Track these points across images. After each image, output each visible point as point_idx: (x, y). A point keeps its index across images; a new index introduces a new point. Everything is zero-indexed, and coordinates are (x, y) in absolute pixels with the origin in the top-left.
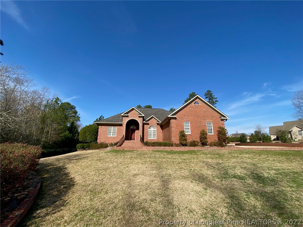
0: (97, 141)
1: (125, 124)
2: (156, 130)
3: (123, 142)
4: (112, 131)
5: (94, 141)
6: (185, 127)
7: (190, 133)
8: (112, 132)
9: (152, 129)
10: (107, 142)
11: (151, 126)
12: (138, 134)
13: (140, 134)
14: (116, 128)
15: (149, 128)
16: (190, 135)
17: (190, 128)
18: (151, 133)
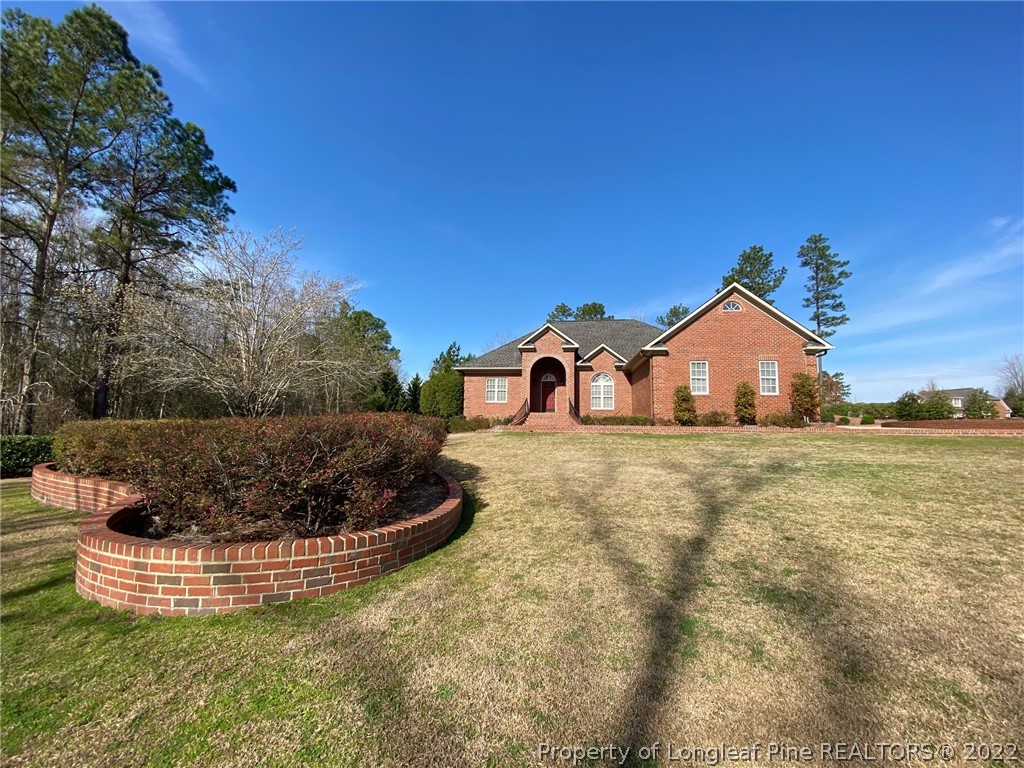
0: (462, 412)
1: (529, 370)
2: (613, 384)
3: (527, 415)
4: (496, 390)
5: (457, 414)
6: (691, 377)
7: (707, 393)
8: (496, 393)
9: (602, 382)
10: (486, 416)
11: (598, 375)
12: (562, 396)
13: (567, 397)
14: (506, 381)
15: (594, 380)
16: (708, 397)
17: (707, 377)
18: (599, 394)
